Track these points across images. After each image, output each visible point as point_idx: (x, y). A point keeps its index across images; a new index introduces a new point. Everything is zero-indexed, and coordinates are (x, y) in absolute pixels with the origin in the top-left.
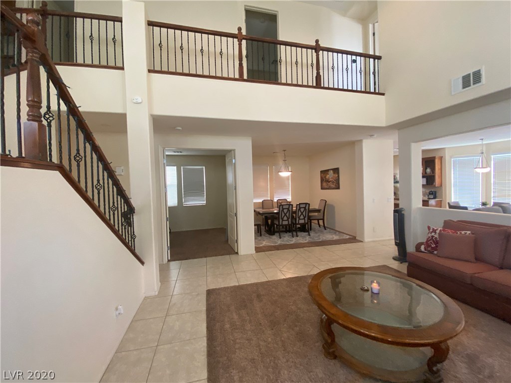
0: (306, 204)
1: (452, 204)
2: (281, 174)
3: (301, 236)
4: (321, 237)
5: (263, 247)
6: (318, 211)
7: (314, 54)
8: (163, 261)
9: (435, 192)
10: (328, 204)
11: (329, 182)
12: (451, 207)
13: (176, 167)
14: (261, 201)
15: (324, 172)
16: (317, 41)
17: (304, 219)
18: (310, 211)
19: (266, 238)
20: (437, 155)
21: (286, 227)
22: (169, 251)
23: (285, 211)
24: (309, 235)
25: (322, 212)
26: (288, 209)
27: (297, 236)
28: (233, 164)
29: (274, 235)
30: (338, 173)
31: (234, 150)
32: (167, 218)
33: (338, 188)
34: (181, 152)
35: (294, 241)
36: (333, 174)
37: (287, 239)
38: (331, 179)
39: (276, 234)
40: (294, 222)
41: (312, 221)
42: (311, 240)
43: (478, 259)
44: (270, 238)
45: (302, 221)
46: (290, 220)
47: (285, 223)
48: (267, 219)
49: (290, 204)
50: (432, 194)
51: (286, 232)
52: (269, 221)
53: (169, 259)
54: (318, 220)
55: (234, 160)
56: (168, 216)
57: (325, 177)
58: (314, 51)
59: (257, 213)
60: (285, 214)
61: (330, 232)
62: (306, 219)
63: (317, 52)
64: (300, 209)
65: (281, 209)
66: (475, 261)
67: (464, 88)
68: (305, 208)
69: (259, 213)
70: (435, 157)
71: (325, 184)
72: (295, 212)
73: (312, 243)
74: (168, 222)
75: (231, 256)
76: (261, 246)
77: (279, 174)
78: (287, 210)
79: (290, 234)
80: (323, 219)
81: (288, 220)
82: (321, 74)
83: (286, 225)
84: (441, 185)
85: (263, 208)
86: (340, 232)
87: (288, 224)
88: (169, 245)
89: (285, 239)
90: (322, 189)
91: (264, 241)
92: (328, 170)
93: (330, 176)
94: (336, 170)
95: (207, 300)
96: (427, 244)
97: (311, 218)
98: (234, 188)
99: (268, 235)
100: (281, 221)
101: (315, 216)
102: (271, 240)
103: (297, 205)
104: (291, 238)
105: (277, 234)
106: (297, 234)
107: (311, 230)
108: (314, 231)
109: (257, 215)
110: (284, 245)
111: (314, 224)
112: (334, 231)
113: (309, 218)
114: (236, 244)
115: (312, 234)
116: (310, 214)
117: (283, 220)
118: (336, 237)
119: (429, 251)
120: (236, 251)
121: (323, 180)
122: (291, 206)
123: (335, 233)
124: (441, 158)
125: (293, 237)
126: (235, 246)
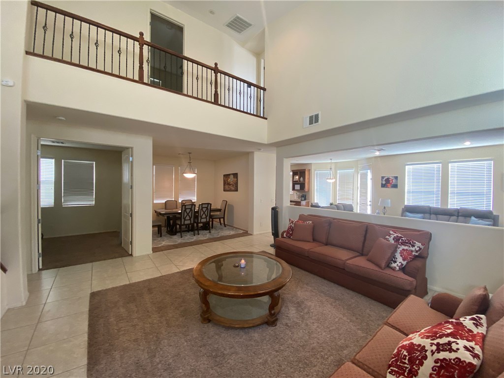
0: (208, 204)
1: (313, 204)
2: (186, 175)
3: (202, 234)
4: (220, 234)
5: (163, 246)
6: (220, 210)
7: (213, 75)
8: (32, 271)
9: (305, 195)
10: (229, 205)
11: (230, 185)
12: (312, 206)
13: (54, 160)
14: (164, 201)
15: (226, 176)
16: (216, 64)
17: (206, 218)
18: (212, 211)
19: (166, 238)
20: (307, 168)
21: (189, 226)
22: (40, 259)
23: (188, 211)
24: (210, 232)
25: (222, 211)
26: (191, 209)
27: (199, 234)
28: (130, 163)
29: (176, 234)
30: (237, 178)
31: (132, 148)
32: (39, 220)
33: (237, 190)
34: (62, 143)
35: (195, 238)
36: (233, 179)
37: (189, 237)
38: (231, 183)
39: (177, 234)
40: (196, 221)
41: (214, 220)
42: (211, 237)
43: (314, 240)
44: (171, 238)
45: (204, 220)
46: (192, 219)
47: (187, 222)
48: (169, 219)
49: (193, 204)
50: (303, 197)
51: (188, 231)
52: (171, 222)
53: (41, 267)
54: (220, 219)
55: (131, 158)
56: (40, 218)
57: (227, 180)
58: (213, 71)
59: (157, 214)
60: (188, 214)
61: (228, 229)
62: (208, 218)
63: (216, 73)
64: (202, 209)
65: (184, 209)
66: (312, 241)
67: (310, 124)
68: (207, 208)
69: (160, 214)
70: (305, 170)
71: (227, 187)
72: (197, 212)
73: (211, 239)
74: (40, 225)
75: (124, 258)
76: (160, 246)
77: (184, 176)
78: (189, 210)
79: (193, 233)
80: (224, 218)
81: (190, 219)
82: (219, 92)
83: (189, 225)
84: (309, 191)
85: (166, 209)
86: (236, 228)
87: (191, 224)
88: (40, 251)
89: (186, 238)
90: (224, 191)
91: (163, 241)
92: (229, 175)
93: (231, 179)
94: (236, 175)
95: (90, 302)
96: (288, 232)
97: (213, 217)
98: (130, 187)
99: (169, 236)
100: (183, 220)
101: (216, 215)
102: (172, 239)
103: (200, 205)
104: (192, 236)
105: (179, 234)
106: (198, 233)
107: (212, 228)
108: (215, 228)
109: (158, 216)
110: (185, 243)
111: (216, 222)
112: (232, 227)
113: (211, 217)
114: (130, 246)
115: (213, 231)
116: (212, 214)
117: (185, 220)
118: (232, 233)
119: (288, 236)
120: (130, 253)
121: (226, 183)
122: (193, 206)
123: (233, 229)
124: (309, 170)
125: (194, 235)
126: (129, 249)
